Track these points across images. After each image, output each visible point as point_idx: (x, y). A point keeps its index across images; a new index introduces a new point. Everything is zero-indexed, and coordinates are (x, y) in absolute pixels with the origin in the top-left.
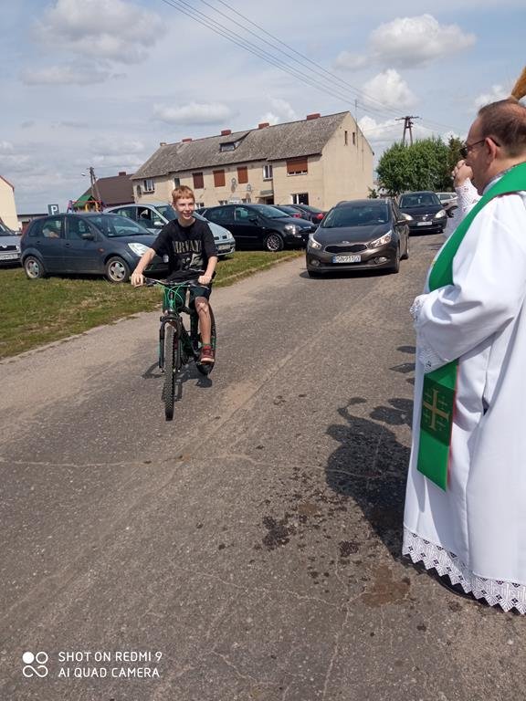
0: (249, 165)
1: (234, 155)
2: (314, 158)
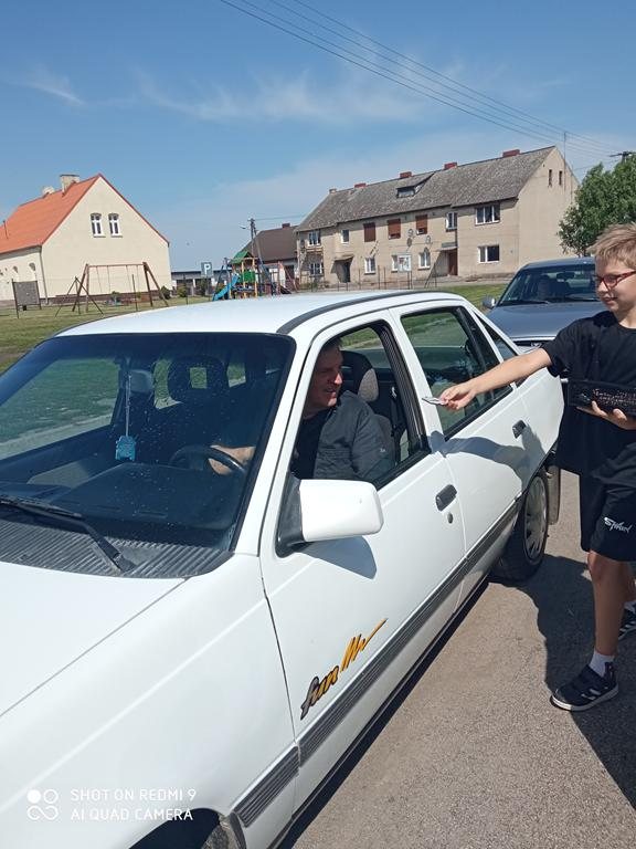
0: (430, 213)
1: (413, 202)
2: (508, 204)
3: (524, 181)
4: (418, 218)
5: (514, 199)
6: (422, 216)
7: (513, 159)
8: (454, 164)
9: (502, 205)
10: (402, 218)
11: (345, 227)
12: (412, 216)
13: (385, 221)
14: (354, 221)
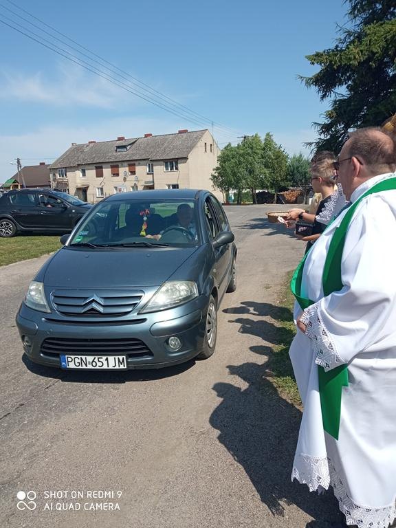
0: (137, 163)
1: (126, 155)
2: (183, 161)
3: (191, 148)
4: (129, 165)
5: (186, 158)
6: (132, 164)
7: (185, 135)
8: (150, 135)
9: (179, 161)
10: (120, 164)
11: (83, 168)
12: (126, 164)
13: (109, 165)
14: (89, 164)
